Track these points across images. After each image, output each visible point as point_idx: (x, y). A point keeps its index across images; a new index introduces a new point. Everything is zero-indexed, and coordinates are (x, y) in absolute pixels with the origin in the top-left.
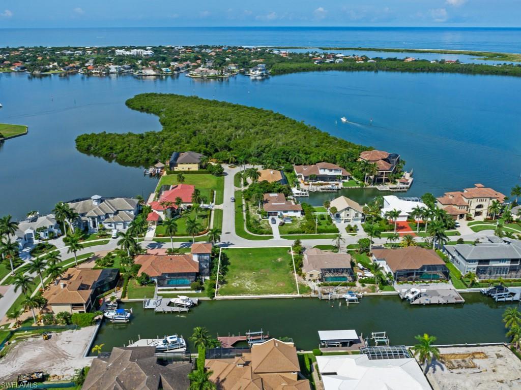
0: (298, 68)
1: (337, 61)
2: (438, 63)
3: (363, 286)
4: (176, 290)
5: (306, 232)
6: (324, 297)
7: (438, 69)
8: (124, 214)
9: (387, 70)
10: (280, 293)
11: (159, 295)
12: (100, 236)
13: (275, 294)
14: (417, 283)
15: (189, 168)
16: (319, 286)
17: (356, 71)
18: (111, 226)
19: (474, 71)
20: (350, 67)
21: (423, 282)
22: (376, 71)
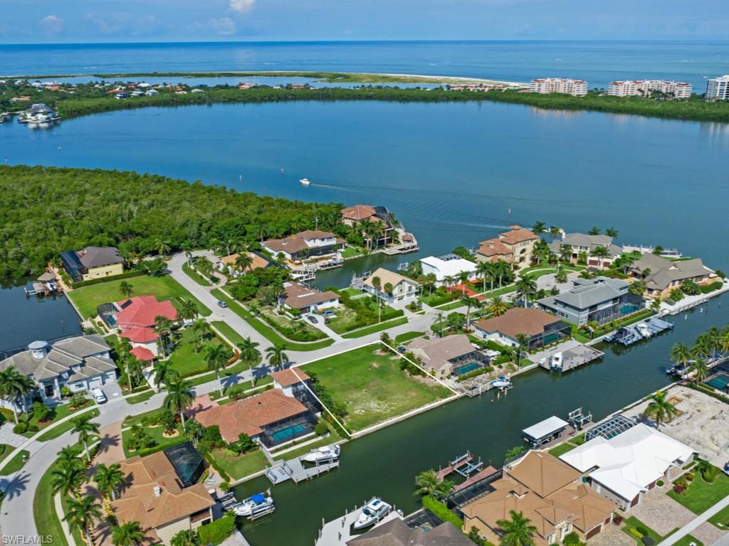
0: (98, 106)
1: (149, 93)
2: (284, 90)
3: (501, 367)
4: (295, 443)
5: (368, 323)
6: (474, 393)
7: (290, 97)
8: (95, 361)
9: (224, 102)
10: (423, 405)
11: (276, 459)
12: (75, 407)
13: (419, 407)
14: (547, 348)
15: (107, 273)
16: (458, 381)
17: (181, 105)
18: (81, 386)
19: (333, 97)
20: (173, 101)
21: (552, 345)
22: (210, 104)
